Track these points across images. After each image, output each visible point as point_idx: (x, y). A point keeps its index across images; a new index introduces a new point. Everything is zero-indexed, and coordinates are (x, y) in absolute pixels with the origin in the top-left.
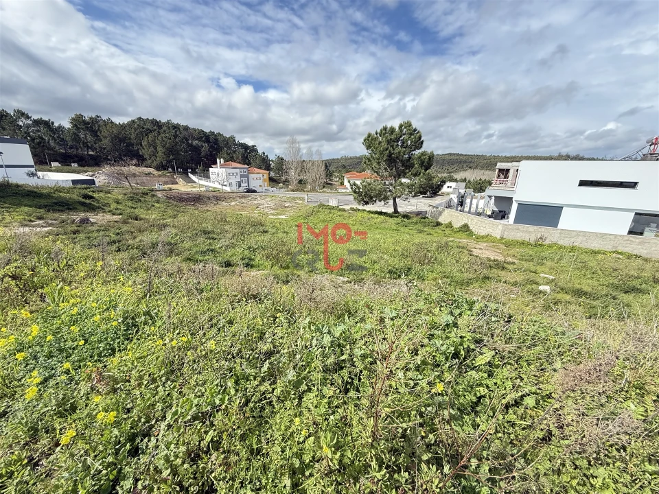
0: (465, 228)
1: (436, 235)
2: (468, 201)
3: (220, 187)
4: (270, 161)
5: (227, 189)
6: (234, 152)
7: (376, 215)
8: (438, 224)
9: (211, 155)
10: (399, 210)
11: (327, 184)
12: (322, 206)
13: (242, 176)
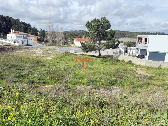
0: (130, 62)
1: (119, 65)
2: (129, 51)
3: (14, 43)
4: (37, 31)
5: (17, 44)
6: (19, 26)
7: (92, 57)
8: (118, 61)
9: (7, 28)
10: (101, 54)
11: (66, 43)
12: (66, 53)
13: (24, 38)
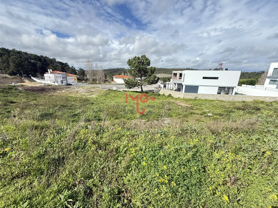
0: (170, 96)
1: (161, 99)
2: (167, 85)
3: (54, 83)
4: (76, 70)
5: (56, 84)
6: (56, 66)
7: (135, 93)
8: (160, 95)
9: (43, 67)
10: (143, 90)
11: (106, 80)
12: (109, 90)
13: (63, 78)
